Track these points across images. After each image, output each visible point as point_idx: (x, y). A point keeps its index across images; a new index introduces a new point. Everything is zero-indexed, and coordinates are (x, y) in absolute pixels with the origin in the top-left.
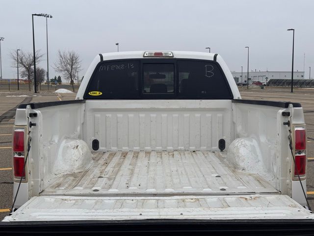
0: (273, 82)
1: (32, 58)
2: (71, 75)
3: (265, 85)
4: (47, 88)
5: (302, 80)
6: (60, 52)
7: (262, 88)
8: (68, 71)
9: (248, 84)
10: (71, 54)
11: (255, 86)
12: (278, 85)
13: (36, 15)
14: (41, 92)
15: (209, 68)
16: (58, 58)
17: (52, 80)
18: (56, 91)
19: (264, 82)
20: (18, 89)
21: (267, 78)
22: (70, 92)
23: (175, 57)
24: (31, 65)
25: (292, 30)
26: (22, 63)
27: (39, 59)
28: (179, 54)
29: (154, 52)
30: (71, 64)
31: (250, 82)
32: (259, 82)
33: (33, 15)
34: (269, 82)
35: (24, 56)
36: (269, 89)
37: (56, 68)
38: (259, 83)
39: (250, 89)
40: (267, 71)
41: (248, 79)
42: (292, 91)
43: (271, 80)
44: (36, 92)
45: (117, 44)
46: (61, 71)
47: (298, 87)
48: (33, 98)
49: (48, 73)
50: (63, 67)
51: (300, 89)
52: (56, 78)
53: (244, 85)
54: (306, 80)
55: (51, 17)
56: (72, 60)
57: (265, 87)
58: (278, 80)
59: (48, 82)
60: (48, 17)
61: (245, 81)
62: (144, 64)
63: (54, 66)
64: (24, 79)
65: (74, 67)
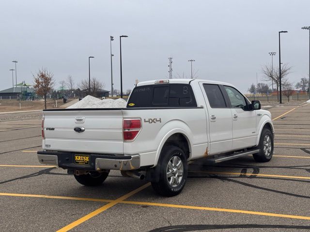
15: (186, 89)
26: (271, 76)
44: (281, 103)
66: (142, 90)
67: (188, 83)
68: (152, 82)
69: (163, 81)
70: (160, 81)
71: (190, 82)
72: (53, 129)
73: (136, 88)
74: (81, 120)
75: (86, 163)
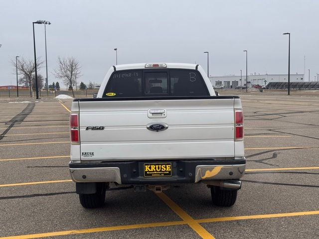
0: (271, 85)
1: (33, 65)
2: (71, 81)
3: (264, 88)
4: (46, 94)
5: (300, 83)
6: (59, 59)
7: (261, 91)
8: (68, 77)
9: (247, 88)
10: (70, 61)
11: (254, 89)
12: (277, 88)
13: (36, 23)
14: (42, 98)
15: (193, 75)
16: (58, 65)
17: (50, 86)
18: (57, 97)
19: (263, 85)
20: (18, 96)
21: (265, 81)
22: (70, 97)
23: (167, 67)
24: (32, 72)
25: (288, 33)
26: (23, 70)
27: (39, 66)
28: (171, 65)
29: (152, 64)
30: (71, 70)
31: (250, 86)
32: (258, 85)
33: (33, 23)
34: (268, 85)
35: (25, 63)
36: (268, 92)
37: (56, 74)
38: (258, 87)
39: (249, 92)
40: (267, 75)
41: (247, 82)
42: (289, 94)
43: (270, 83)
44: (37, 98)
45: (116, 49)
46: (61, 77)
47: (297, 90)
48: (36, 104)
49: (47, 79)
50: (63, 74)
51: (299, 92)
52: (54, 84)
53: (243, 88)
54: (305, 83)
55: (49, 24)
56: (72, 66)
57: (263, 91)
58: (277, 83)
59: (46, 88)
60: (47, 23)
61: (245, 85)
62: (145, 72)
63: (54, 73)
64: (22, 85)
65: (73, 73)
66: (127, 75)
67: (195, 69)
68: (141, 66)
69: (158, 65)
70: (154, 65)
71: (197, 67)
72: (102, 128)
73: (116, 73)
74: (162, 113)
75: (165, 174)
